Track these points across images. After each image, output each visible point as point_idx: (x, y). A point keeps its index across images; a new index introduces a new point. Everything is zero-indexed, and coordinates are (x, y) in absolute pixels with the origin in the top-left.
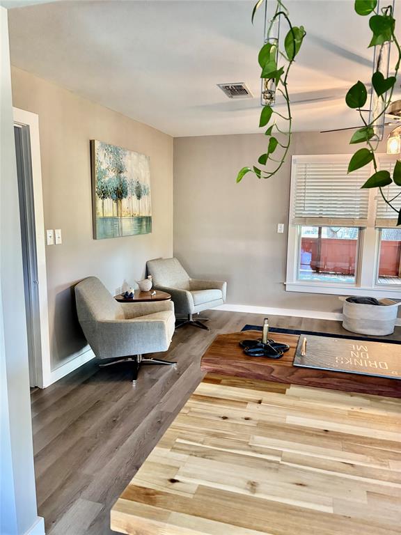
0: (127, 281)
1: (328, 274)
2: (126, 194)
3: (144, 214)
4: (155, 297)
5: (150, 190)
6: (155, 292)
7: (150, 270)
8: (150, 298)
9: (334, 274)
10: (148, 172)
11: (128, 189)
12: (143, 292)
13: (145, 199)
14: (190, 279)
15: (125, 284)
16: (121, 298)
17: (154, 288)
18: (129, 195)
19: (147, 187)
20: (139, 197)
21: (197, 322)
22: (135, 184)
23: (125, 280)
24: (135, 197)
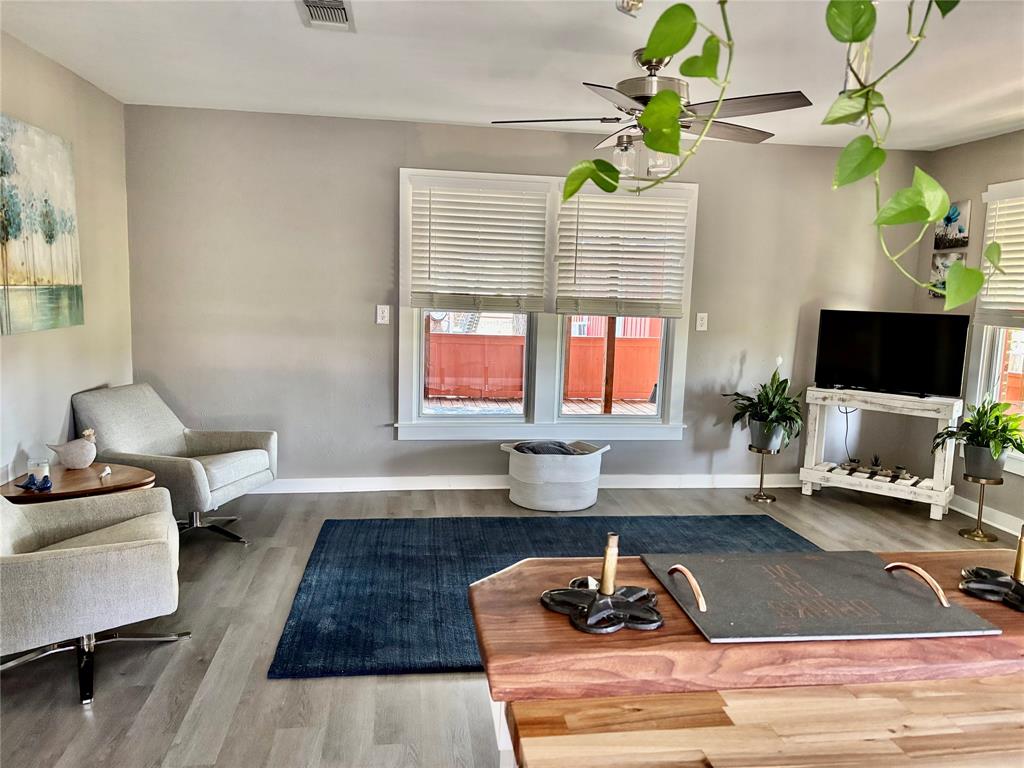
0: (26, 448)
1: (446, 399)
2: (19, 229)
3: (64, 279)
4: (109, 482)
5: (75, 223)
6: (108, 470)
7: (83, 416)
8: (95, 485)
9: (458, 400)
10: (69, 178)
11: (22, 216)
12: (70, 472)
13: (66, 243)
14: (187, 430)
15: (22, 457)
16: (19, 492)
17: (102, 459)
18: (25, 232)
19: (68, 215)
20: (50, 237)
21: (213, 528)
22: (39, 206)
23: (19, 446)
24: (39, 239)
